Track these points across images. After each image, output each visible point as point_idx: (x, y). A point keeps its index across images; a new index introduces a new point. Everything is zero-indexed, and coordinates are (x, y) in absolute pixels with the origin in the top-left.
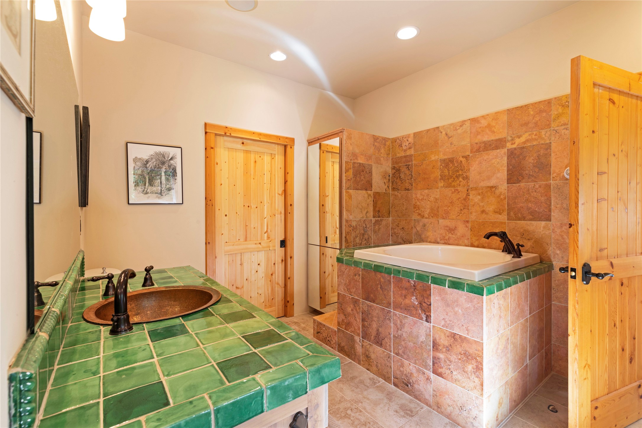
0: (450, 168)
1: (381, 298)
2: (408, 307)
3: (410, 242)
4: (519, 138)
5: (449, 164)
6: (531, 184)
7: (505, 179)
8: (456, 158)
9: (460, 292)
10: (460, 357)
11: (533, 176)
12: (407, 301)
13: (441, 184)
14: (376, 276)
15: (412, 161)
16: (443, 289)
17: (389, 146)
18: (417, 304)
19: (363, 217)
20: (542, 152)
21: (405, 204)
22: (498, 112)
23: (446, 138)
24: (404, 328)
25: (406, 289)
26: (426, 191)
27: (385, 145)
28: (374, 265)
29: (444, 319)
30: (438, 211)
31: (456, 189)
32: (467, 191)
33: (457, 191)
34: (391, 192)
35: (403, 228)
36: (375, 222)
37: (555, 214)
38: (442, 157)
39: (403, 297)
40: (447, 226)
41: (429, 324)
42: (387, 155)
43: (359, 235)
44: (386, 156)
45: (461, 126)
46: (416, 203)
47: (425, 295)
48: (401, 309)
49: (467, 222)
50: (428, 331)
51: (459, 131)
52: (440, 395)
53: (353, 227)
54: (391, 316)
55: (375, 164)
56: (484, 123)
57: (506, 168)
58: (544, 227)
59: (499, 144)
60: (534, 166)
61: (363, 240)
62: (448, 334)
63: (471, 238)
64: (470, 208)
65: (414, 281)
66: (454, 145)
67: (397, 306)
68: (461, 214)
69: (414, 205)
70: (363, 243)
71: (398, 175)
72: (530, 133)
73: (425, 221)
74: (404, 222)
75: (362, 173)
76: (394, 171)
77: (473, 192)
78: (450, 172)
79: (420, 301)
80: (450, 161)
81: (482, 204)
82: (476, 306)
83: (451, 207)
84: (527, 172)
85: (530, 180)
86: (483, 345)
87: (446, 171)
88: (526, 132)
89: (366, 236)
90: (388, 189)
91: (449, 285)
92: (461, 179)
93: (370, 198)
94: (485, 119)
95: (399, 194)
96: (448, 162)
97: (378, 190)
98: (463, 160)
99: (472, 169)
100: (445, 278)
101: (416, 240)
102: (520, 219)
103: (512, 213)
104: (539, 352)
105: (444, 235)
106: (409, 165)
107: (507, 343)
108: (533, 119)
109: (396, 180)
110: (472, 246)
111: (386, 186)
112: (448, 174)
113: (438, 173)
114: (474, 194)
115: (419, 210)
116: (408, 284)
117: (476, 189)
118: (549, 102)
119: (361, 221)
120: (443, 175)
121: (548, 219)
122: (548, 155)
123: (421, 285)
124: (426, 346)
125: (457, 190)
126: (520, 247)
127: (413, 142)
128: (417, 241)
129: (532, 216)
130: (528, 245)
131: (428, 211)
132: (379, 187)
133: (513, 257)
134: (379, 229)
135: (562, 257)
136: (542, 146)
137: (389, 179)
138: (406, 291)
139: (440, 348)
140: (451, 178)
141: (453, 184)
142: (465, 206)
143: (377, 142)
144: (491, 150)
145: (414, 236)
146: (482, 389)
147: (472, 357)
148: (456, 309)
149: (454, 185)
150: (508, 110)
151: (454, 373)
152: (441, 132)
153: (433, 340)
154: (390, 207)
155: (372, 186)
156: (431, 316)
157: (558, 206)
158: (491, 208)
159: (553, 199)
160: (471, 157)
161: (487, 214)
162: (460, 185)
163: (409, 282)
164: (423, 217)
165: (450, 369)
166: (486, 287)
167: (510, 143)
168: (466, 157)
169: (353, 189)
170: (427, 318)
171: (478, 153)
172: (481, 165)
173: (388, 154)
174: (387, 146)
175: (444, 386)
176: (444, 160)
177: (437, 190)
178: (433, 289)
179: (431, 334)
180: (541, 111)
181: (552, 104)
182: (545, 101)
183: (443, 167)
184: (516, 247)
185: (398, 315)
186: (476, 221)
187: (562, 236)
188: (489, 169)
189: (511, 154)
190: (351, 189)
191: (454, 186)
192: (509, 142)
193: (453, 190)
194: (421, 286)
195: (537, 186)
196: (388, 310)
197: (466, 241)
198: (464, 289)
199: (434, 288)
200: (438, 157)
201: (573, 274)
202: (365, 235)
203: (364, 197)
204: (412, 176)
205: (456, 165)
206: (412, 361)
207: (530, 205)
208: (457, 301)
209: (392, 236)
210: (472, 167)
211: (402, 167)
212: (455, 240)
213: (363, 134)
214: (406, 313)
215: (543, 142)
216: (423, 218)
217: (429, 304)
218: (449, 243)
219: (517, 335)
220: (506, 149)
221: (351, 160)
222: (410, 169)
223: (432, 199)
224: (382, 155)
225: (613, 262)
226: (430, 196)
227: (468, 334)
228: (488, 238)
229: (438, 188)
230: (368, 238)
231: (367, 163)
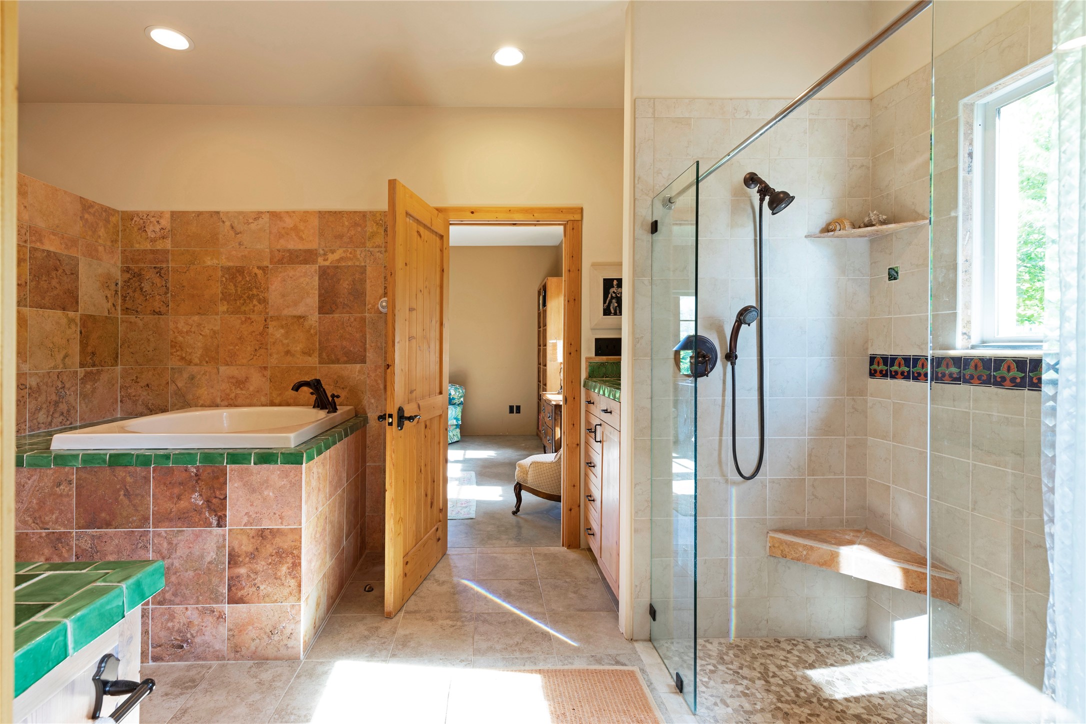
0: (239, 282)
1: (125, 514)
2: (184, 513)
3: (164, 410)
4: (333, 253)
5: (236, 277)
6: (346, 316)
7: (316, 307)
8: (249, 268)
9: (272, 466)
10: (270, 561)
11: (348, 306)
12: (183, 504)
13: (223, 307)
14: (115, 476)
15: (168, 261)
16: (247, 469)
17: (116, 226)
18: (202, 504)
19: (55, 367)
20: (357, 276)
21: (152, 339)
22: (308, 212)
23: (232, 233)
24: (176, 552)
25: (181, 484)
26: (196, 318)
27: (107, 221)
28: (110, 455)
29: (246, 514)
30: (217, 353)
31: (248, 316)
32: (265, 321)
33: (249, 321)
34: (120, 316)
35: (148, 385)
36: (85, 376)
37: (370, 355)
38: (224, 262)
39: (176, 499)
40: (233, 377)
41: (222, 530)
42: (112, 241)
43: (44, 406)
44: (109, 243)
45: (255, 219)
46: (175, 338)
47: (215, 486)
48: (171, 520)
49: (265, 369)
50: (221, 540)
51: (253, 226)
52: (240, 631)
53: (30, 388)
54: (148, 541)
55: (85, 256)
56: (289, 222)
57: (317, 292)
58: (359, 372)
59: (308, 257)
60: (349, 294)
61: (56, 415)
62: (252, 533)
63: (271, 393)
64: (269, 347)
65: (198, 468)
66: (244, 247)
67: (162, 519)
68: (255, 357)
69: (172, 341)
70: (55, 421)
71: (136, 284)
72: (344, 249)
73: (193, 369)
74: (151, 373)
75: (53, 274)
76: (129, 276)
77: (274, 323)
78: (238, 288)
79: (206, 498)
80: (238, 271)
81: (286, 342)
82: (293, 481)
83: (239, 345)
84: (341, 300)
85: (345, 311)
86: (301, 531)
87: (231, 287)
88: (340, 247)
89: (63, 407)
90: (113, 309)
91: (256, 460)
92: (255, 302)
93: (73, 326)
94: (290, 216)
95: (138, 320)
96: (235, 273)
97: (92, 311)
98: (259, 273)
99: (272, 288)
100: (250, 451)
101: (175, 405)
102: (333, 362)
103: (324, 354)
104: (355, 528)
105: (228, 391)
106: (161, 269)
107: (326, 523)
108: (348, 232)
109: (131, 294)
110: (272, 404)
111: (110, 304)
112: (234, 292)
113: (216, 289)
114: (275, 327)
115: (182, 350)
116: (184, 475)
117: (278, 319)
118: (363, 215)
119: (51, 374)
120: (226, 292)
121: (363, 361)
122: (363, 281)
123: (209, 471)
124: (217, 566)
125: (249, 318)
126: (335, 398)
127: (169, 228)
128: (177, 407)
129: (347, 357)
130: (343, 394)
131: (200, 352)
132: (95, 306)
133: (328, 413)
134: (94, 390)
135: (377, 407)
136: (358, 269)
137: (116, 291)
138: (182, 487)
139: (241, 560)
140: (240, 300)
141: (243, 308)
142: (262, 344)
143: (89, 213)
144: (298, 263)
145: (172, 397)
146: (300, 591)
147: (287, 554)
148: (266, 493)
149: (245, 310)
150: (320, 212)
151: (262, 587)
152: (223, 222)
153: (229, 551)
154: (118, 345)
155: (77, 302)
156: (226, 516)
157: (373, 345)
158: (299, 348)
159: (368, 336)
160: (271, 270)
161: (293, 355)
162: (254, 311)
163: (186, 471)
164: (190, 363)
165: (255, 585)
166: (305, 451)
167: (322, 258)
168: (264, 269)
169: (31, 307)
170: (219, 520)
171: (280, 266)
172: (285, 284)
173: (115, 241)
174: (112, 224)
175: (245, 615)
176: (229, 268)
177: (216, 317)
178: (230, 473)
179: (226, 544)
180: (356, 225)
181: (367, 219)
182: (360, 212)
183: (226, 279)
184: (330, 399)
185: (164, 534)
186: (278, 367)
187: (376, 381)
188: (296, 291)
189: (324, 273)
190: (26, 306)
191: (245, 313)
192: (321, 255)
193: (243, 319)
194: (208, 473)
195: (352, 319)
196: (141, 532)
197: (263, 399)
198: (278, 462)
199: (231, 470)
200: (217, 262)
201: (390, 420)
202: (60, 405)
203: (58, 323)
204: (168, 289)
205: (248, 279)
206: (192, 601)
207: (344, 343)
208: (267, 481)
209: (121, 401)
210: (271, 285)
211: (146, 270)
212: (247, 398)
213: (57, 190)
214: (180, 525)
215: (357, 263)
216: (189, 365)
217: (222, 497)
218: (236, 403)
219: (335, 511)
220: (317, 266)
221: (26, 242)
222: (163, 276)
223: (206, 331)
224: (100, 241)
225: (420, 404)
226: (204, 327)
227: (282, 523)
228: (297, 390)
229: (217, 314)
230: (68, 411)
231: (65, 252)
